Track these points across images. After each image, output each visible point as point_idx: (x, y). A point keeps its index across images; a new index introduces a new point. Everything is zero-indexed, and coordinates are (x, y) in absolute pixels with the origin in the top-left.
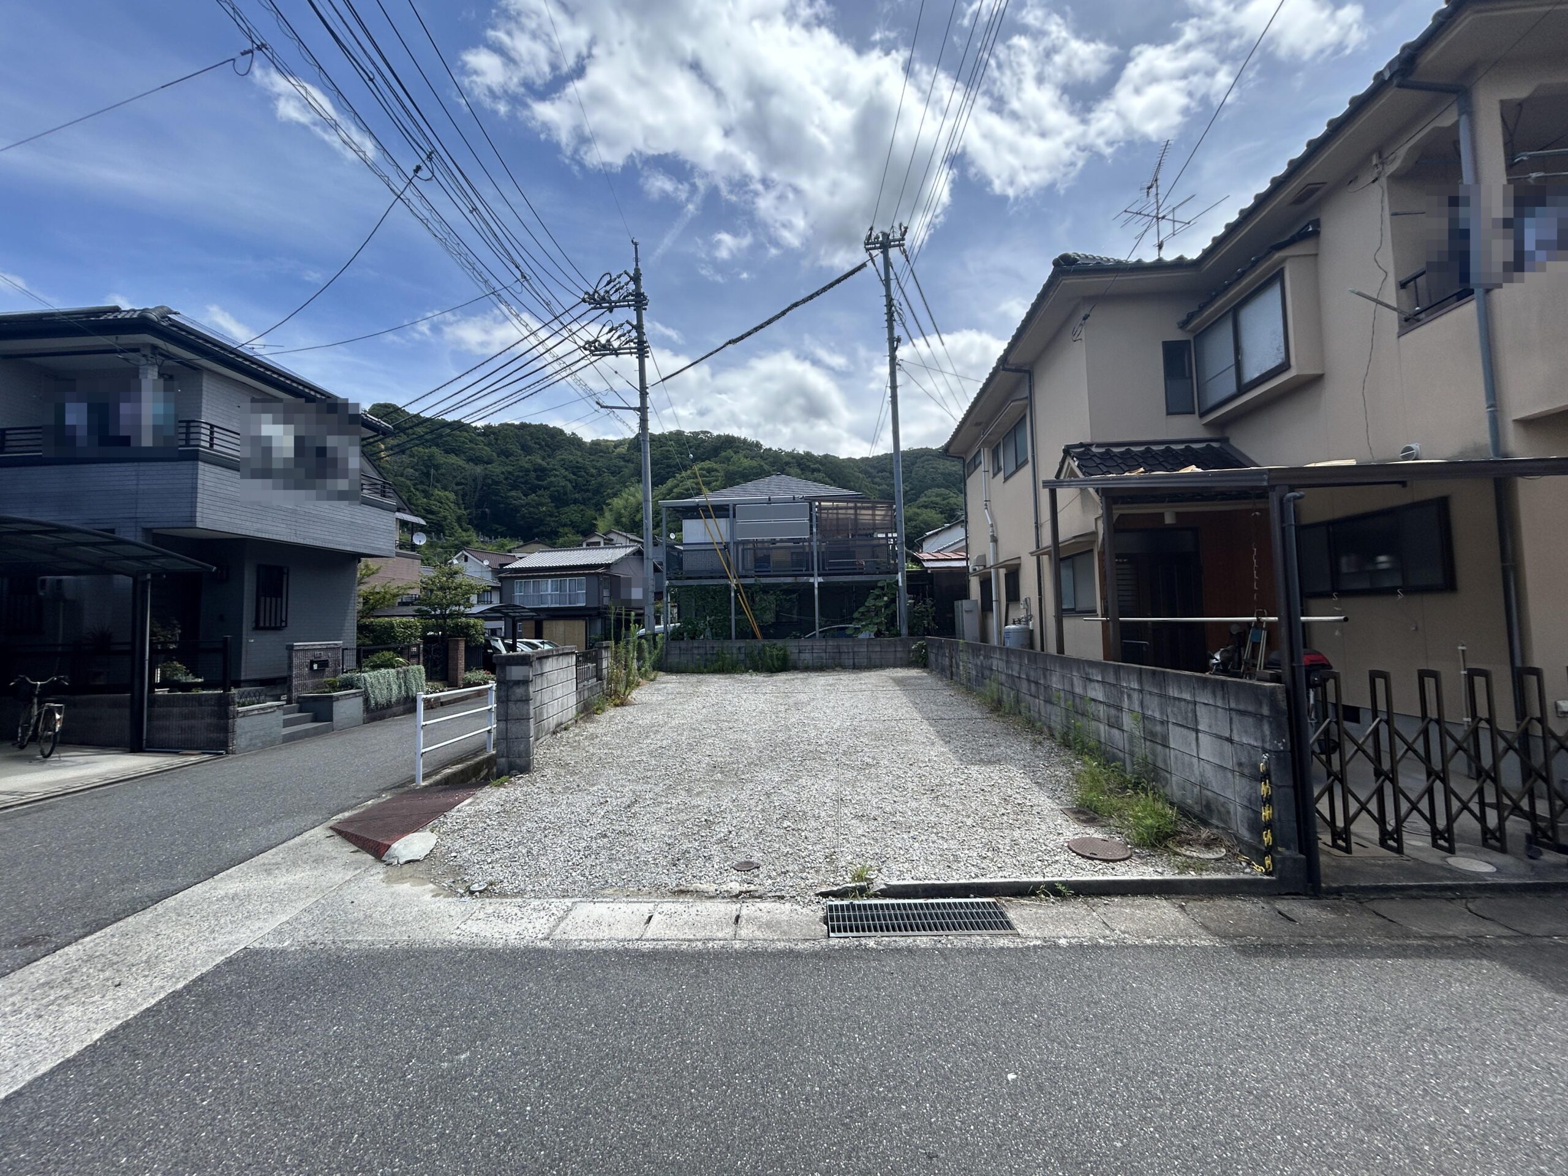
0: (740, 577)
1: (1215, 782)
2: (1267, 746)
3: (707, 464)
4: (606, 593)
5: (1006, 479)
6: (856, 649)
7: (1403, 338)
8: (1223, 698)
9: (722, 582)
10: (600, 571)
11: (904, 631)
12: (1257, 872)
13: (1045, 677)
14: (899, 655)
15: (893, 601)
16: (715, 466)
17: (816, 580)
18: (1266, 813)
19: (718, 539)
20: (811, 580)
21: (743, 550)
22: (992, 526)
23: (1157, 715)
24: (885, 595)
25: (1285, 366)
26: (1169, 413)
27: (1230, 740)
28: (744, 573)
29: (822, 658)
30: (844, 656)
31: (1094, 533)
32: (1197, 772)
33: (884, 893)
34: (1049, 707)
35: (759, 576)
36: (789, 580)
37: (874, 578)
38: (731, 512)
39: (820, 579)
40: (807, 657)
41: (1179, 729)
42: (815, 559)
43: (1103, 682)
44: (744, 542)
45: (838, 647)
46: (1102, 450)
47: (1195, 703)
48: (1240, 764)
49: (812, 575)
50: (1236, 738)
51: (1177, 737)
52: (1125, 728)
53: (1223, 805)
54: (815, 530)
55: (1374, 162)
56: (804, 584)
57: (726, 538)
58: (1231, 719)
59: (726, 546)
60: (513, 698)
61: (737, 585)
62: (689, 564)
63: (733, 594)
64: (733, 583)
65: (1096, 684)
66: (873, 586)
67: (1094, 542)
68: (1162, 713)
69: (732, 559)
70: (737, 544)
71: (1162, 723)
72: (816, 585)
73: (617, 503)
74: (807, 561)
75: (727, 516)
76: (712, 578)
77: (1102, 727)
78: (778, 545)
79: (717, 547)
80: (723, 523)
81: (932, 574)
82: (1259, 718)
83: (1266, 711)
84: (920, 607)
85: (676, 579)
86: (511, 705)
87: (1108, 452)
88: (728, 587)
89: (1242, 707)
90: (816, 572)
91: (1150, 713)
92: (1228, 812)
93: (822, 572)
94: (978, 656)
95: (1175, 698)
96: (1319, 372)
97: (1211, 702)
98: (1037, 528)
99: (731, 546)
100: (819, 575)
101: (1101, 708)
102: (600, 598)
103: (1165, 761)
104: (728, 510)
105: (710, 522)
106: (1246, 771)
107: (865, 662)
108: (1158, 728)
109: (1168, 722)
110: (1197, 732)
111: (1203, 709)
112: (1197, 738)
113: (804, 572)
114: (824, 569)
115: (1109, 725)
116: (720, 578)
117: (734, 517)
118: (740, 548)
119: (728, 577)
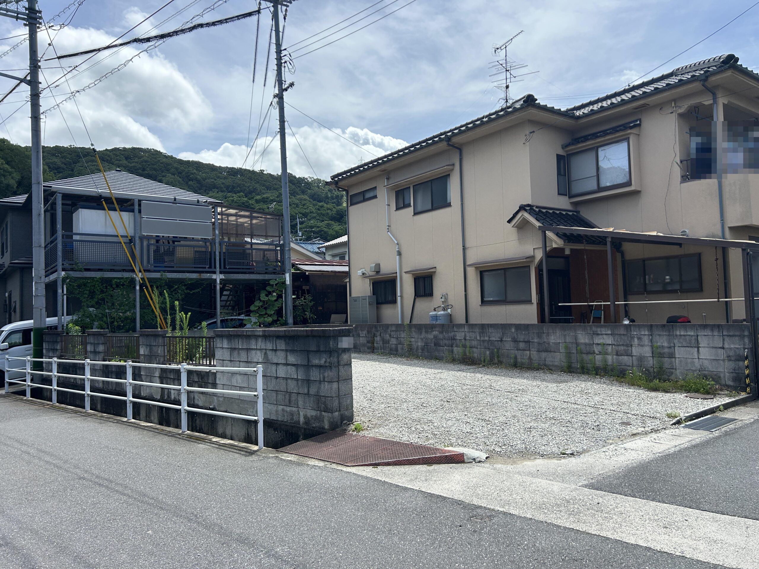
0: (145, 271)
1: (710, 367)
2: (747, 347)
5: (416, 214)
7: (682, 185)
8: (719, 331)
9: (126, 275)
11: (290, 320)
12: (743, 395)
15: (280, 296)
17: (218, 277)
18: (747, 372)
19: (121, 232)
20: (214, 276)
21: (148, 245)
22: (398, 244)
23: (666, 344)
24: (274, 292)
25: (628, 184)
26: (559, 194)
27: (723, 348)
28: (149, 267)
31: (533, 257)
32: (697, 365)
34: (544, 355)
35: (164, 271)
36: (194, 276)
37: (267, 277)
38: (136, 207)
39: (222, 276)
41: (682, 348)
42: (218, 258)
44: (149, 238)
47: (698, 336)
48: (728, 356)
49: (215, 273)
50: (726, 346)
51: (680, 353)
52: (635, 354)
53: (716, 375)
54: (217, 232)
55: (673, 105)
56: (207, 280)
57: (131, 232)
58: (724, 340)
59: (131, 241)
61: (142, 279)
62: (86, 254)
63: (138, 288)
64: (138, 276)
66: (264, 284)
68: (669, 342)
69: (137, 253)
70: (142, 238)
71: (670, 347)
72: (218, 281)
74: (210, 259)
75: (133, 211)
76: (114, 271)
77: (609, 358)
78: (182, 242)
79: (122, 240)
80: (126, 216)
81: (309, 276)
82: (742, 337)
83: (746, 333)
85: (72, 270)
86: (341, 368)
87: (540, 211)
88: (132, 281)
89: (731, 333)
90: (218, 269)
91: (659, 344)
92: (720, 377)
93: (223, 270)
94: (421, 333)
96: (639, 189)
97: (710, 334)
98: (464, 249)
99: (137, 240)
100: (221, 273)
101: (609, 348)
103: (671, 365)
104: (133, 205)
105: (112, 213)
106: (732, 359)
108: (667, 350)
109: (674, 347)
110: (698, 348)
111: (704, 337)
112: (698, 351)
113: (207, 270)
114: (225, 268)
115: (617, 355)
116: (124, 270)
117: (140, 211)
118: (145, 243)
119: (133, 271)
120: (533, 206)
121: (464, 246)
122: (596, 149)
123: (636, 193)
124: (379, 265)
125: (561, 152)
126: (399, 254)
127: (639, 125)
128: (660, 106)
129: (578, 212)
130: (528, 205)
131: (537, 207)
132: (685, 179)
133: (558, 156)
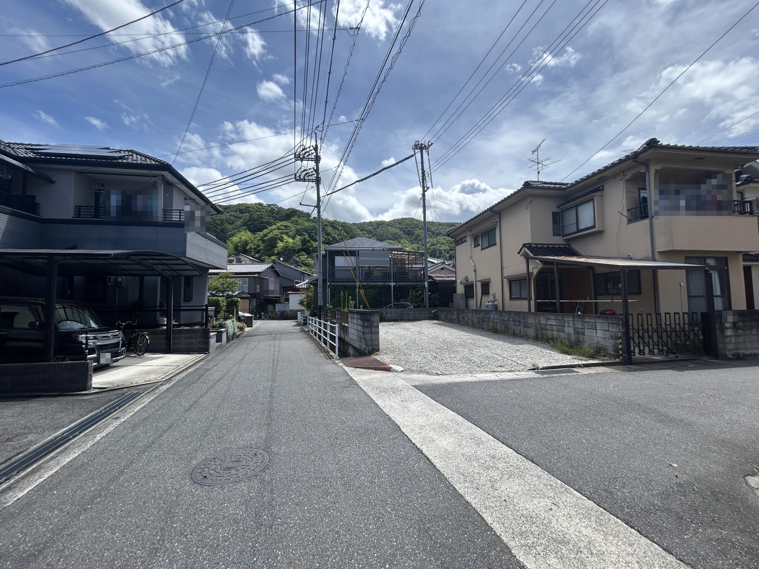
0: (360, 282)
1: (602, 342)
2: (621, 331)
4: (258, 287)
5: (482, 249)
6: (409, 313)
7: (628, 225)
8: (606, 320)
9: (353, 284)
10: (256, 275)
11: (427, 305)
12: (618, 360)
14: (426, 315)
15: (422, 293)
17: (392, 284)
18: (620, 347)
19: (351, 265)
20: (390, 284)
21: (362, 271)
22: (474, 266)
23: (580, 327)
24: (419, 291)
25: (594, 227)
26: (554, 235)
27: (608, 331)
28: (362, 280)
29: (395, 316)
30: (404, 315)
32: (596, 340)
34: (526, 329)
35: (368, 282)
36: (381, 284)
37: (416, 283)
38: (357, 254)
39: (394, 284)
40: (389, 315)
41: (588, 330)
42: (392, 275)
44: (362, 267)
45: (402, 311)
46: (535, 246)
47: (596, 322)
48: (611, 336)
49: (391, 282)
50: (610, 330)
51: (587, 332)
52: (566, 331)
53: (605, 347)
54: (392, 263)
55: (622, 175)
56: (387, 285)
57: (355, 265)
58: (609, 326)
59: (355, 269)
60: (373, 326)
61: (359, 285)
62: (338, 275)
63: (357, 289)
64: (358, 284)
65: (552, 320)
66: (414, 288)
68: (582, 326)
69: (357, 275)
70: (359, 267)
71: (582, 329)
72: (392, 286)
74: (389, 276)
75: (355, 256)
76: (348, 282)
77: (555, 332)
78: (376, 269)
79: (351, 269)
80: (353, 258)
81: (437, 283)
82: (618, 324)
83: (620, 322)
84: (434, 296)
85: (333, 282)
86: (373, 328)
88: (355, 287)
89: (612, 322)
90: (392, 280)
91: (577, 326)
92: (607, 349)
93: (394, 280)
95: (588, 322)
96: (602, 230)
97: (602, 322)
98: (502, 269)
99: (357, 269)
100: (393, 282)
101: (555, 327)
102: (255, 288)
103: (583, 339)
104: (355, 253)
105: (347, 257)
106: (613, 338)
107: (413, 318)
108: (581, 330)
109: (585, 328)
110: (596, 330)
111: (599, 324)
112: (596, 331)
113: (387, 281)
114: (395, 280)
115: (558, 331)
116: (352, 282)
117: (358, 256)
118: (361, 269)
119: (355, 282)
120: (532, 244)
121: (501, 267)
122: (577, 206)
123: (600, 233)
124: (467, 277)
125: (556, 210)
126: (475, 271)
127: (603, 189)
128: (614, 177)
129: (569, 245)
130: (528, 244)
131: (534, 244)
132: (630, 221)
133: (553, 213)
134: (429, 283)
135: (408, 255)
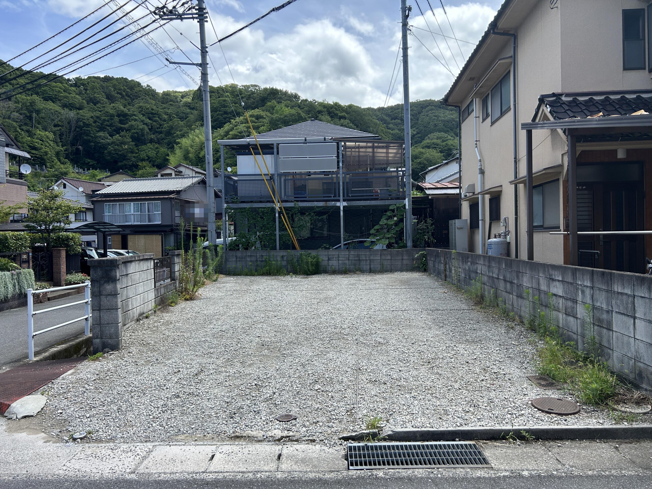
0: (283, 201)
1: (647, 356)
3: (256, 112)
4: (177, 214)
5: (493, 123)
6: (372, 258)
9: (269, 205)
10: (172, 196)
11: (410, 244)
13: (518, 277)
14: (405, 262)
15: (401, 220)
16: (263, 114)
17: (342, 204)
19: (265, 171)
20: (338, 204)
21: (285, 180)
22: (480, 161)
24: (395, 216)
26: (625, 69)
28: (286, 199)
29: (345, 264)
30: (363, 263)
31: (561, 166)
32: (633, 349)
33: (391, 438)
35: (298, 201)
36: (321, 204)
37: (387, 202)
38: (275, 150)
39: (345, 204)
40: (334, 263)
42: (341, 188)
43: (562, 281)
44: (286, 174)
45: (358, 256)
46: (570, 99)
47: (634, 296)
49: (339, 201)
51: (619, 322)
52: (579, 316)
54: (341, 165)
56: (332, 207)
57: (271, 171)
59: (272, 177)
60: (104, 293)
61: (280, 208)
62: (242, 190)
63: (277, 215)
64: (277, 206)
65: (557, 283)
66: (385, 209)
67: (560, 173)
69: (276, 188)
70: (280, 175)
72: (342, 208)
73: (185, 142)
74: (335, 189)
75: (272, 153)
76: (261, 202)
78: (313, 176)
79: (264, 178)
80: (269, 158)
81: (432, 199)
84: (422, 225)
85: (233, 202)
86: (103, 298)
87: (575, 101)
88: (273, 209)
90: (341, 198)
91: (598, 304)
93: (346, 198)
94: (466, 262)
95: (618, 293)
98: (516, 162)
99: (276, 177)
100: (344, 200)
101: (561, 301)
102: (173, 217)
103: (609, 341)
104: (273, 148)
105: (258, 157)
107: (378, 267)
108: (605, 316)
113: (332, 198)
114: (348, 196)
116: (267, 202)
117: (278, 153)
118: (283, 180)
119: (273, 202)
121: (515, 158)
124: (473, 184)
126: (482, 172)
130: (554, 95)
134: (415, 201)
135: (373, 147)
